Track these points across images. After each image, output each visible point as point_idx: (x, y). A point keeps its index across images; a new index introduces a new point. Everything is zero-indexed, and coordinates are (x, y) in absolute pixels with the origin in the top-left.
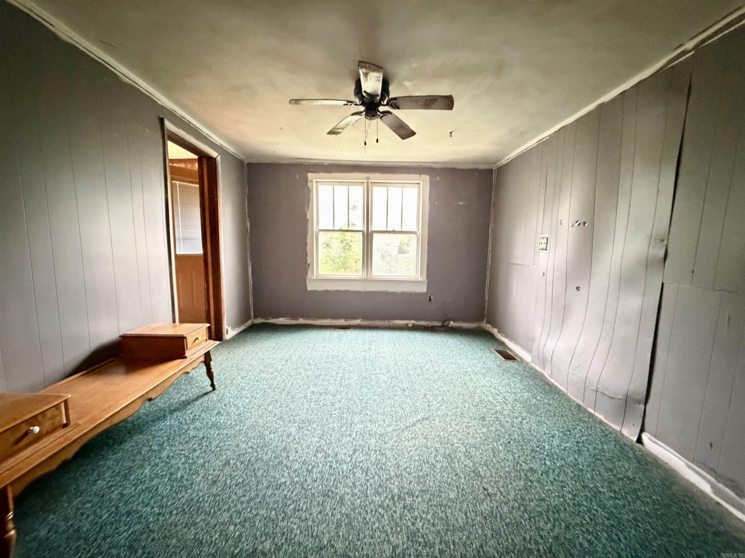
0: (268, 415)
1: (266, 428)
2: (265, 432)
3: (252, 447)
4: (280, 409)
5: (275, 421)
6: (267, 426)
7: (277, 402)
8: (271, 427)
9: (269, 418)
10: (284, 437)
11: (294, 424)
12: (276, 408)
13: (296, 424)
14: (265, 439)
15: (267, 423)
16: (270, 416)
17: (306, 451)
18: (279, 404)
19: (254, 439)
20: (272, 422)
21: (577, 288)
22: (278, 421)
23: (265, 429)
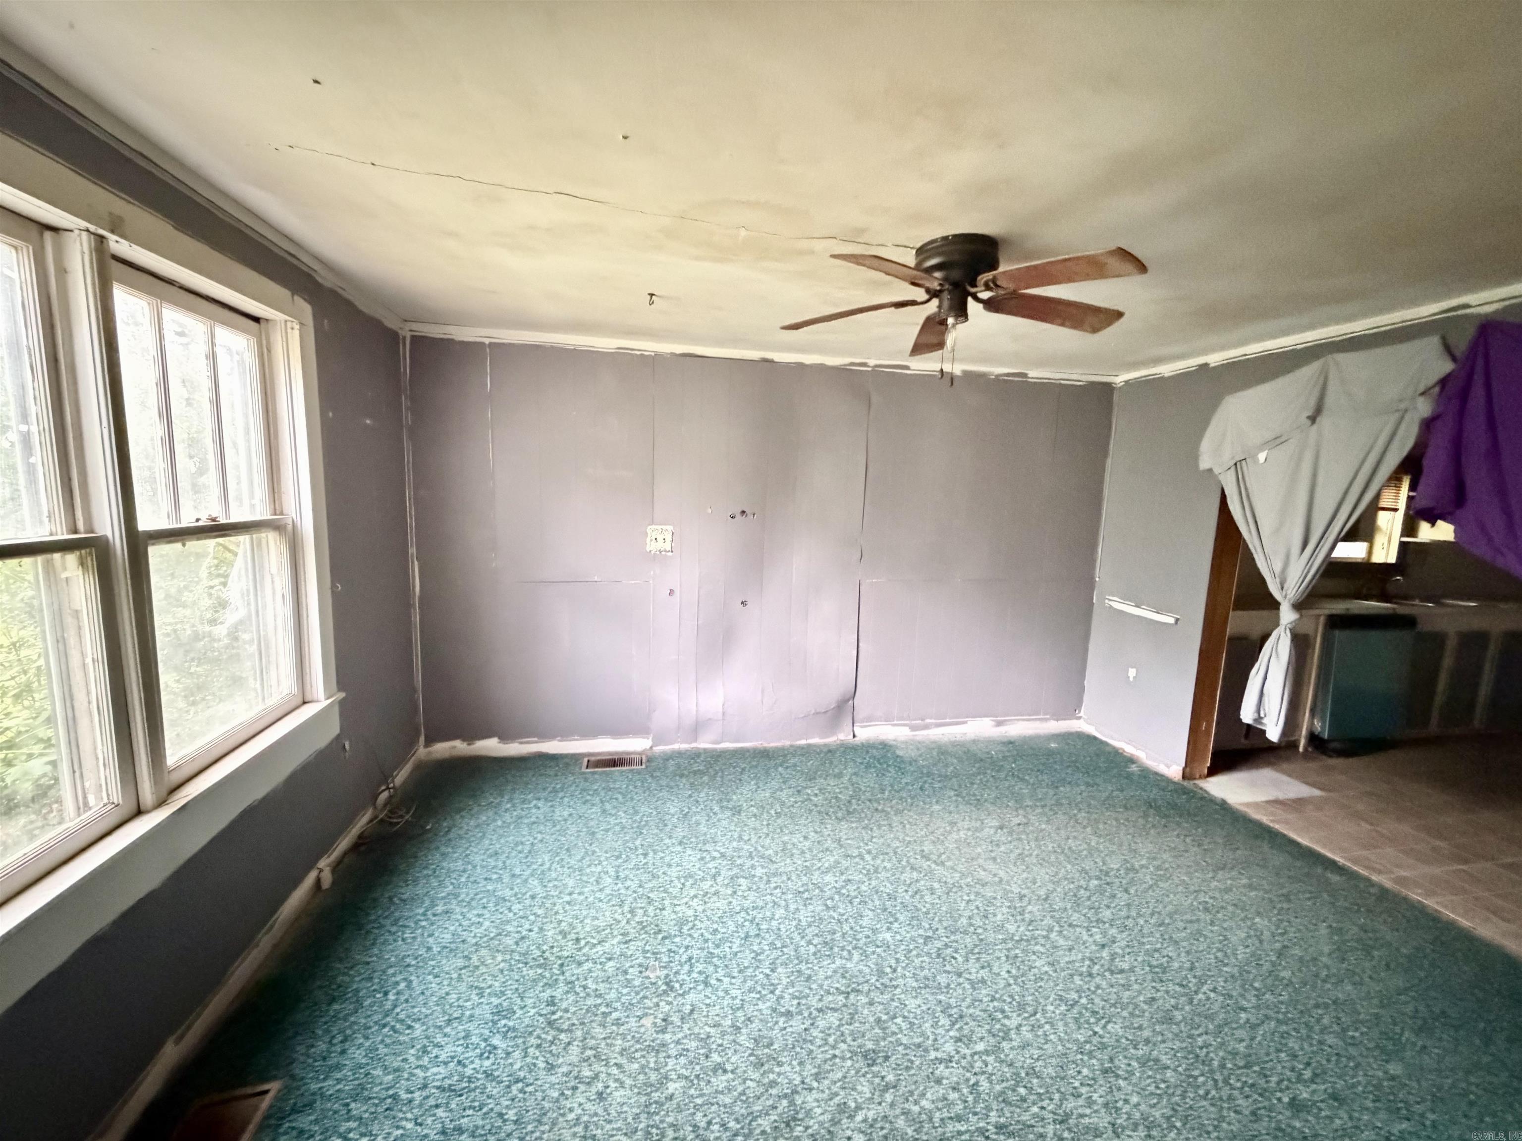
0: (1126, 1108)
1: (1163, 1086)
2: (1172, 1080)
3: (1226, 1081)
4: (1084, 1090)
5: (1126, 1079)
6: (1157, 1087)
7: (1067, 1116)
8: (1149, 1077)
9: (1135, 1099)
10: (1146, 1033)
11: (1101, 1032)
12: (1090, 1102)
13: (1096, 1029)
14: (1186, 1070)
15: (1152, 1094)
16: (1126, 1101)
17: (1136, 987)
18: (1069, 1105)
19: (1207, 1093)
20: (1135, 1085)
21: (742, 603)
22: (1120, 1072)
23: (1168, 1087)
